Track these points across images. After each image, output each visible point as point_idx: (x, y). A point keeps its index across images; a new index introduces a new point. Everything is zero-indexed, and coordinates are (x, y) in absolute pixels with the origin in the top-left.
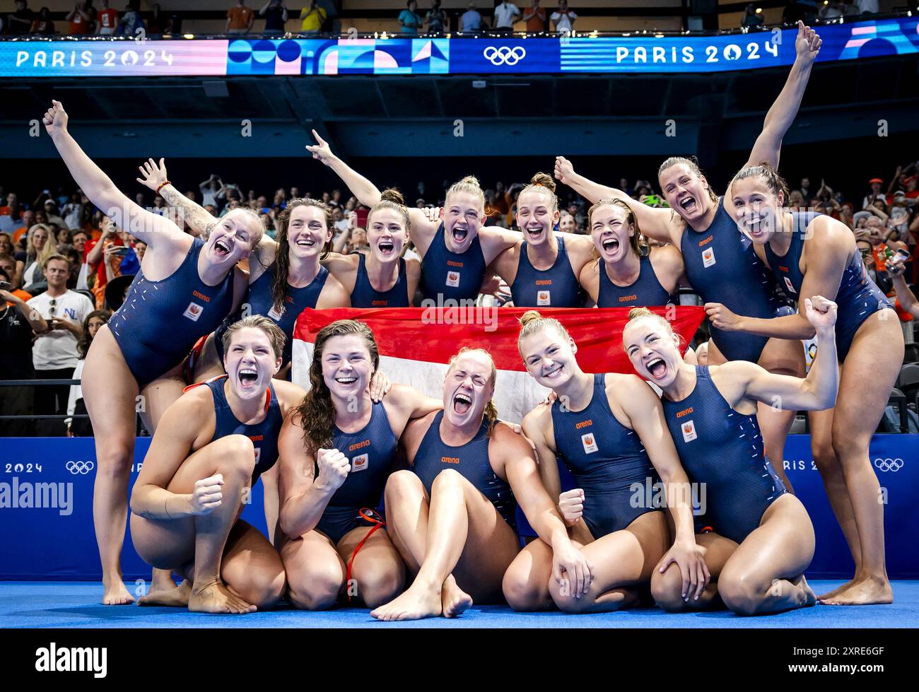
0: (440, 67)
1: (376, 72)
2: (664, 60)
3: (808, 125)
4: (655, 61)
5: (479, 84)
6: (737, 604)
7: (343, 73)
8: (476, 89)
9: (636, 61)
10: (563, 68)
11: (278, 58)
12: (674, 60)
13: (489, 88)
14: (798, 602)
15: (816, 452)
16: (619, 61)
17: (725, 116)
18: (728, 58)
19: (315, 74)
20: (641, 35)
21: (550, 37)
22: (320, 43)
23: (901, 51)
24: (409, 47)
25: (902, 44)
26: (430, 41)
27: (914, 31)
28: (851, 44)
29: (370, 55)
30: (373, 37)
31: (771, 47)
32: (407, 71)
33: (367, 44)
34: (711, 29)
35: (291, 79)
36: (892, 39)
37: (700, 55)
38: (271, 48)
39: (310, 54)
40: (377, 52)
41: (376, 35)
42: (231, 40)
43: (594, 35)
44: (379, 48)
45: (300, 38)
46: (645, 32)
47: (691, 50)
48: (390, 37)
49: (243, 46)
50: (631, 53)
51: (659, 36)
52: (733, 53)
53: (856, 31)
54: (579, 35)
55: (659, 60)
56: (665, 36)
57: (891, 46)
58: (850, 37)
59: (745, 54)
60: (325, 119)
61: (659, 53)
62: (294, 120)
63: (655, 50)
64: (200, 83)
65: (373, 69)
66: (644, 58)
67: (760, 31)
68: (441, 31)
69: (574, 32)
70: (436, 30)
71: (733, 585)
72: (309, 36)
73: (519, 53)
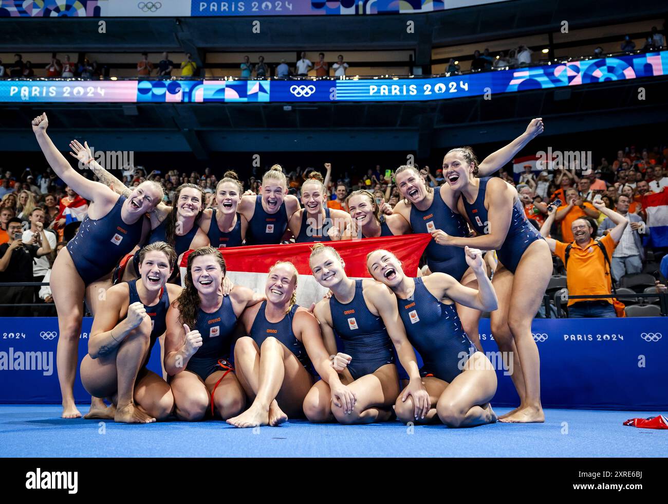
0: (264, 98)
1: (226, 101)
2: (398, 94)
3: (485, 132)
4: (393, 94)
5: (287, 108)
6: (448, 420)
7: (206, 101)
8: (286, 111)
9: (382, 94)
10: (338, 98)
11: (167, 93)
12: (405, 93)
13: (293, 111)
14: (486, 420)
15: (494, 329)
16: (371, 94)
17: (436, 127)
18: (437, 92)
19: (190, 102)
20: (385, 78)
21: (330, 79)
22: (193, 83)
23: (544, 86)
24: (246, 85)
25: (545, 82)
26: (258, 82)
27: (553, 74)
28: (513, 82)
29: (223, 90)
30: (224, 80)
31: (464, 84)
32: (245, 100)
33: (220, 84)
34: (427, 74)
35: (175, 105)
36: (539, 79)
37: (420, 90)
38: (163, 86)
39: (187, 90)
40: (227, 89)
41: (226, 78)
42: (140, 81)
43: (356, 79)
44: (227, 86)
45: (181, 80)
46: (387, 76)
47: (415, 87)
48: (234, 80)
49: (146, 85)
50: (379, 90)
51: (396, 79)
52: (440, 89)
53: (516, 74)
54: (347, 78)
55: (396, 93)
56: (400, 79)
57: (538, 83)
58: (512, 78)
59: (448, 89)
60: (196, 129)
61: (395, 89)
62: (177, 129)
63: (393, 87)
64: (121, 107)
65: (224, 99)
66: (386, 92)
67: (457, 75)
68: (264, 76)
69: (344, 76)
70: (262, 76)
71: (446, 408)
72: (186, 79)
73: (311, 89)
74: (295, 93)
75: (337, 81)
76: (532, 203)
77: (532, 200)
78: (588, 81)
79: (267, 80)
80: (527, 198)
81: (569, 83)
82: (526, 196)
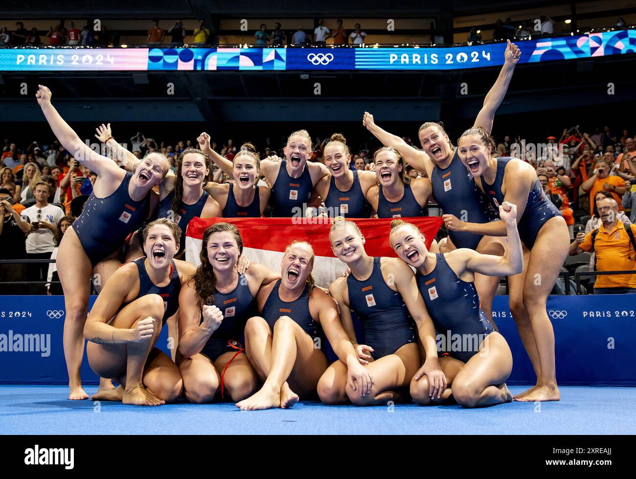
0: (280, 66)
1: (240, 69)
2: (419, 62)
3: (509, 103)
4: (414, 63)
5: (304, 76)
6: (463, 401)
7: (220, 69)
8: (302, 80)
9: (402, 63)
10: (357, 67)
11: (179, 60)
12: (426, 62)
13: (310, 79)
14: (501, 399)
16: (391, 63)
17: (458, 97)
18: (459, 61)
19: (203, 70)
20: (405, 47)
21: (349, 47)
22: (205, 50)
23: (567, 57)
24: (261, 53)
25: (568, 53)
27: (575, 45)
28: (536, 53)
29: (237, 58)
30: (239, 47)
31: (486, 54)
32: (260, 68)
33: (236, 51)
34: (449, 43)
35: (188, 73)
36: (561, 50)
37: (442, 59)
38: (175, 53)
39: (200, 57)
40: (241, 56)
41: (241, 46)
42: (151, 48)
43: (376, 46)
44: (242, 54)
45: (193, 47)
46: (408, 45)
47: (436, 56)
48: (249, 47)
49: (157, 52)
50: (399, 58)
51: (417, 47)
52: (462, 58)
53: (539, 45)
54: (367, 46)
55: (417, 62)
56: (421, 47)
57: (560, 54)
58: (535, 48)
59: (470, 59)
60: (209, 98)
61: (416, 58)
62: (189, 98)
63: (414, 56)
64: (131, 75)
65: (238, 67)
66: (407, 61)
67: (480, 44)
68: (281, 43)
69: (364, 44)
70: (278, 43)
71: (461, 389)
72: (199, 46)
73: (329, 57)
74: (313, 61)
75: (356, 49)
76: (556, 176)
77: (556, 173)
78: (611, 53)
80: (551, 171)
81: (592, 54)
82: (550, 168)
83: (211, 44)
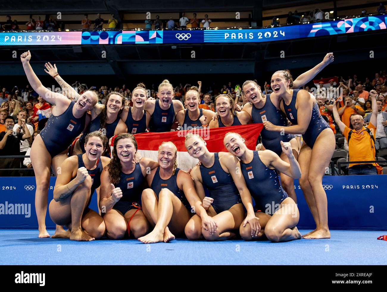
0: (159, 41)
2: (242, 38)
3: (296, 62)
4: (239, 38)
5: (174, 47)
6: (272, 238)
7: (124, 43)
8: (173, 49)
9: (232, 38)
10: (205, 41)
11: (100, 38)
12: (246, 38)
13: (177, 49)
16: (225, 38)
17: (265, 58)
18: (266, 37)
19: (114, 44)
20: (234, 29)
21: (200, 29)
22: (116, 32)
23: (331, 34)
24: (148, 34)
25: (332, 31)
26: (156, 31)
27: (336, 26)
28: (312, 31)
29: (134, 37)
30: (135, 30)
31: (282, 33)
32: (148, 42)
33: (133, 33)
34: (260, 26)
35: (105, 46)
36: (328, 29)
37: (256, 36)
38: (97, 34)
39: (112, 37)
40: (136, 36)
41: (136, 29)
42: (83, 31)
43: (216, 29)
45: (108, 31)
46: (235, 27)
47: (252, 34)
48: (141, 30)
49: (87, 34)
50: (230, 35)
51: (240, 29)
52: (268, 35)
53: (314, 26)
54: (211, 29)
55: (241, 38)
56: (243, 29)
57: (327, 32)
58: (312, 29)
59: (272, 35)
60: (117, 61)
61: (240, 35)
62: (106, 61)
63: (239, 34)
64: (72, 47)
65: (135, 42)
66: (235, 37)
67: (278, 27)
68: (160, 27)
69: (209, 28)
70: (158, 27)
71: (271, 231)
72: (112, 30)
73: (189, 36)
74: (179, 38)
75: (205, 31)
76: (324, 105)
77: (324, 104)
78: (358, 31)
79: (161, 30)
80: (321, 102)
81: (346, 31)
82: (320, 101)
83: (118, 29)
